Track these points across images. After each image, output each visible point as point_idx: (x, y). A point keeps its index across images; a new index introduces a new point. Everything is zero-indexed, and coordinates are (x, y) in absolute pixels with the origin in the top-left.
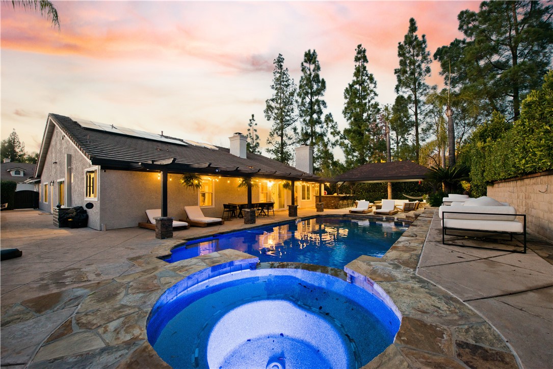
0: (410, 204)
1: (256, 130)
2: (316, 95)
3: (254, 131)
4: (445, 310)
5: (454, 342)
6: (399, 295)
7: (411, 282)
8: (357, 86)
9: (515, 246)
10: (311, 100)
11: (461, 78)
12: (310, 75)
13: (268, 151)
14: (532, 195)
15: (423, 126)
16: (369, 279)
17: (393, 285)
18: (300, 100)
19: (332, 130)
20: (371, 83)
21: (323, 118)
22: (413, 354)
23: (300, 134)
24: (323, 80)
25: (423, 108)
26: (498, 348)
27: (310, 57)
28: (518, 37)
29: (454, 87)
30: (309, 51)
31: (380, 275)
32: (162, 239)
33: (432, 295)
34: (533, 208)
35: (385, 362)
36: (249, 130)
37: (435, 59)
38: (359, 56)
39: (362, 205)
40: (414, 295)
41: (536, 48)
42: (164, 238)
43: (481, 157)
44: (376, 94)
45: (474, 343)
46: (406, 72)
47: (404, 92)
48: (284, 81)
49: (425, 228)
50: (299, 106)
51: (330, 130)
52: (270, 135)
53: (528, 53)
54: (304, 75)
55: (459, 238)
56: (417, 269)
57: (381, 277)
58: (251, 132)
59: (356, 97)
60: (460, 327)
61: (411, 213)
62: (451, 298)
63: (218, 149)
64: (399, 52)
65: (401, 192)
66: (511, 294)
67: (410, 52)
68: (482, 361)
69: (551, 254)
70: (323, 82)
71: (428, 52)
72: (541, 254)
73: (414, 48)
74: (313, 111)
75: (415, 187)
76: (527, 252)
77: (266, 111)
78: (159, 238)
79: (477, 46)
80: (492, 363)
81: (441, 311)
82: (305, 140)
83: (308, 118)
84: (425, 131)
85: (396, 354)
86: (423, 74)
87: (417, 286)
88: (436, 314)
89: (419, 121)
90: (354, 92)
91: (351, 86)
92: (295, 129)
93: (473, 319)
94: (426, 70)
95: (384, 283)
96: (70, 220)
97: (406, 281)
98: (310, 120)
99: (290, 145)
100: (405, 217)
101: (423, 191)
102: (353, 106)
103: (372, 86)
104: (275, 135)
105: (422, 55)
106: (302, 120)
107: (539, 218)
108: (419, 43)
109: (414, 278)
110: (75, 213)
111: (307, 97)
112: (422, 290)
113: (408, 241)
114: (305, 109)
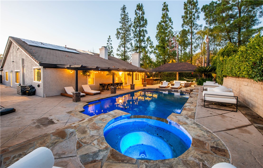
0: (187, 83)
1: (111, 44)
2: (142, 27)
3: (110, 44)
4: (207, 136)
5: (210, 146)
6: (190, 130)
7: (193, 125)
8: (163, 24)
9: (233, 108)
10: (140, 29)
11: (214, 21)
12: (140, 17)
13: (118, 55)
14: (242, 86)
15: (195, 45)
16: (178, 124)
17: (187, 126)
18: (134, 30)
19: (150, 46)
20: (170, 22)
21: (146, 39)
22: (197, 150)
23: (134, 47)
24: (146, 19)
25: (195, 36)
26: (223, 148)
27: (140, 7)
28: (242, 4)
29: (211, 26)
30: (139, 4)
31: (181, 122)
32: (76, 102)
33: (202, 130)
34: (242, 91)
35: (189, 152)
36: (108, 44)
37: (202, 11)
38: (165, 8)
39: (165, 84)
40: (195, 130)
41: (250, 9)
42: (77, 102)
43: (221, 64)
44: (172, 28)
45: (216, 146)
46: (187, 17)
47: (186, 27)
48: (126, 19)
49: (196, 99)
50: (133, 32)
51: (149, 46)
52: (119, 47)
53: (246, 11)
54: (136, 17)
55: (211, 104)
56: (195, 119)
57: (182, 123)
58: (109, 44)
59: (162, 29)
60: (211, 141)
61: (188, 88)
62: (208, 131)
63: (93, 54)
64: (184, 7)
65: (183, 77)
66: (229, 130)
67: (190, 7)
68: (218, 152)
69: (247, 112)
70: (146, 21)
71: (199, 8)
72: (243, 112)
73: (192, 5)
74: (140, 35)
75: (190, 74)
76: (237, 111)
77: (117, 35)
78: (75, 102)
79: (222, 7)
80: (221, 152)
81: (205, 136)
82: (136, 50)
83: (138, 39)
84: (195, 47)
85: (192, 150)
86: (196, 19)
87: (196, 126)
88: (203, 137)
89: (193, 42)
90: (161, 27)
91: (160, 23)
92: (131, 44)
93: (216, 139)
94: (197, 17)
95: (184, 125)
96: (27, 92)
97: (192, 124)
98: (139, 40)
99: (128, 52)
100: (185, 90)
101: (193, 77)
102: (161, 34)
103: (170, 24)
104: (121, 47)
105: (196, 9)
106: (135, 39)
107: (244, 96)
108: (194, 3)
109: (194, 123)
110: (29, 89)
111: (138, 28)
112: (198, 128)
113: (189, 105)
114: (136, 34)
